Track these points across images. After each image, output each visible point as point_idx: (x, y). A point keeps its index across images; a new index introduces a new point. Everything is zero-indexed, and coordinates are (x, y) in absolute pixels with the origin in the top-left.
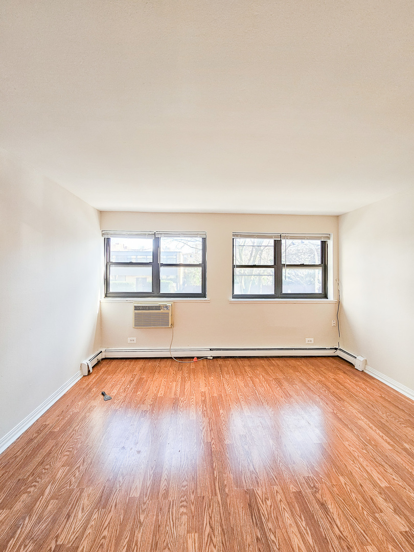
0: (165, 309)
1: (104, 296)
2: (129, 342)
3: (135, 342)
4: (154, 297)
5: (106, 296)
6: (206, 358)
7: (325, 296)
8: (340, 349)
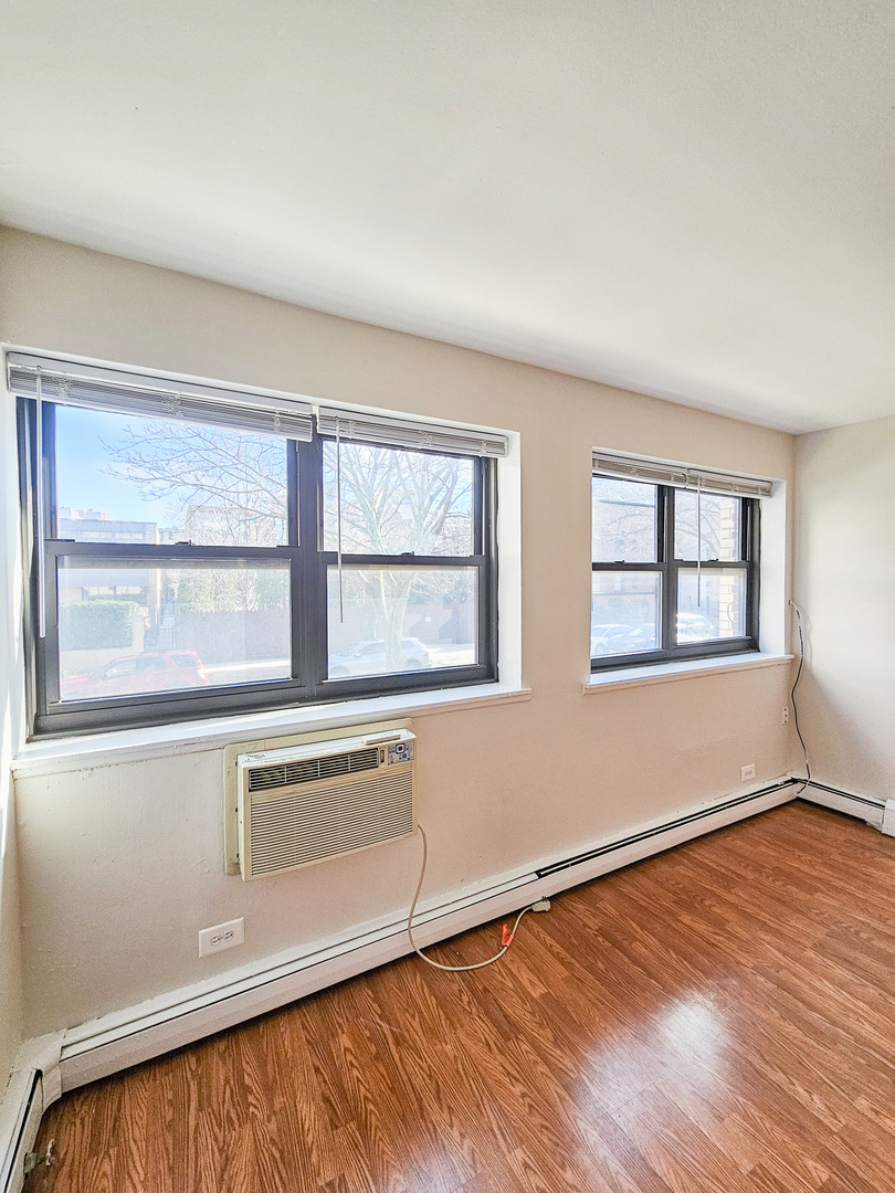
0: (396, 757)
1: (24, 730)
2: (204, 948)
3: (238, 939)
4: (304, 700)
5: (39, 730)
6: (529, 911)
7: (751, 643)
8: (813, 784)
